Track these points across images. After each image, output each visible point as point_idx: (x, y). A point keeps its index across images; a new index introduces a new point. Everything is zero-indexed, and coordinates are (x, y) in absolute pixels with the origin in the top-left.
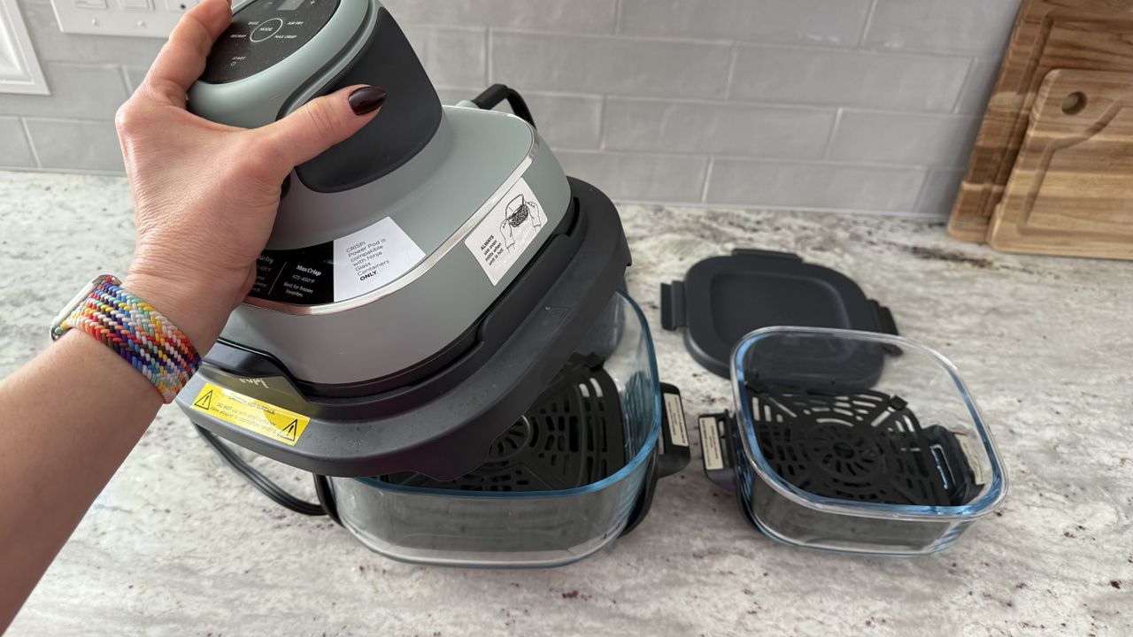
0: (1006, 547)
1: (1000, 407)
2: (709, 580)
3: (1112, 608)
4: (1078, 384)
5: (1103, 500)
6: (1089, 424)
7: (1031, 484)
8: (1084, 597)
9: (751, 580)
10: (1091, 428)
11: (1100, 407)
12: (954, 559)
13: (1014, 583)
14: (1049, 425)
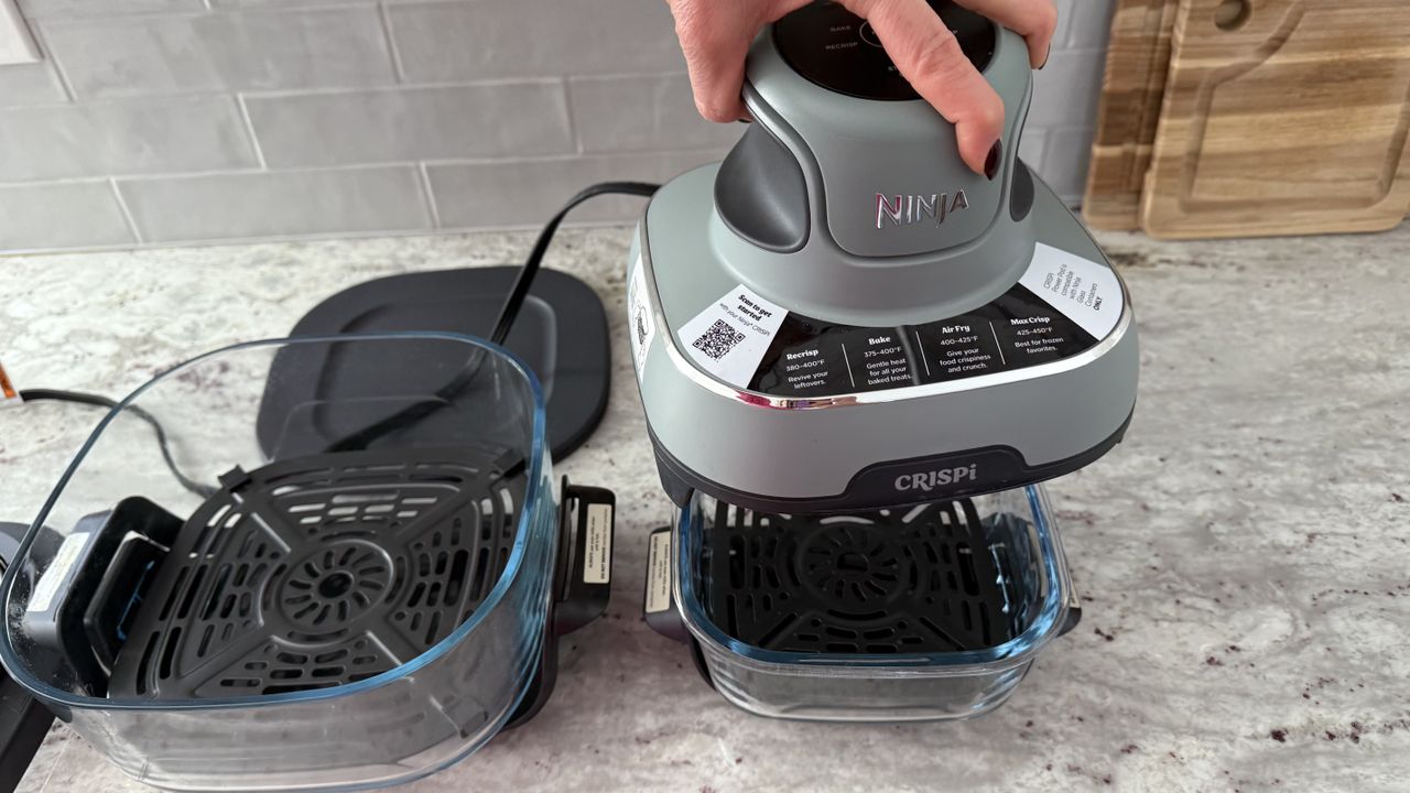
0: (1113, 689)
1: (1131, 471)
3: (1268, 775)
4: (1254, 426)
5: (1275, 602)
6: (1265, 486)
7: (1164, 586)
8: (1228, 760)
9: (715, 772)
10: (1267, 492)
11: (1284, 457)
12: (1031, 714)
13: (1118, 746)
14: (1203, 492)
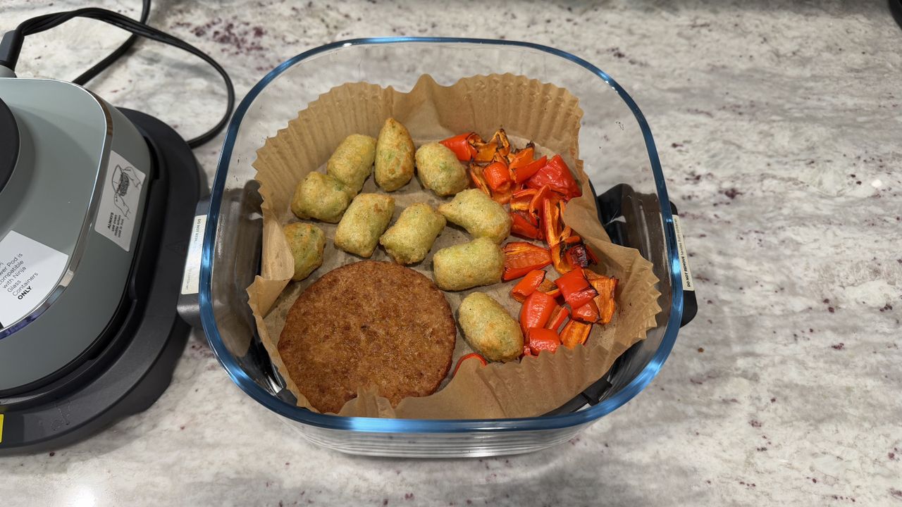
2: (711, 412)
9: (758, 409)
